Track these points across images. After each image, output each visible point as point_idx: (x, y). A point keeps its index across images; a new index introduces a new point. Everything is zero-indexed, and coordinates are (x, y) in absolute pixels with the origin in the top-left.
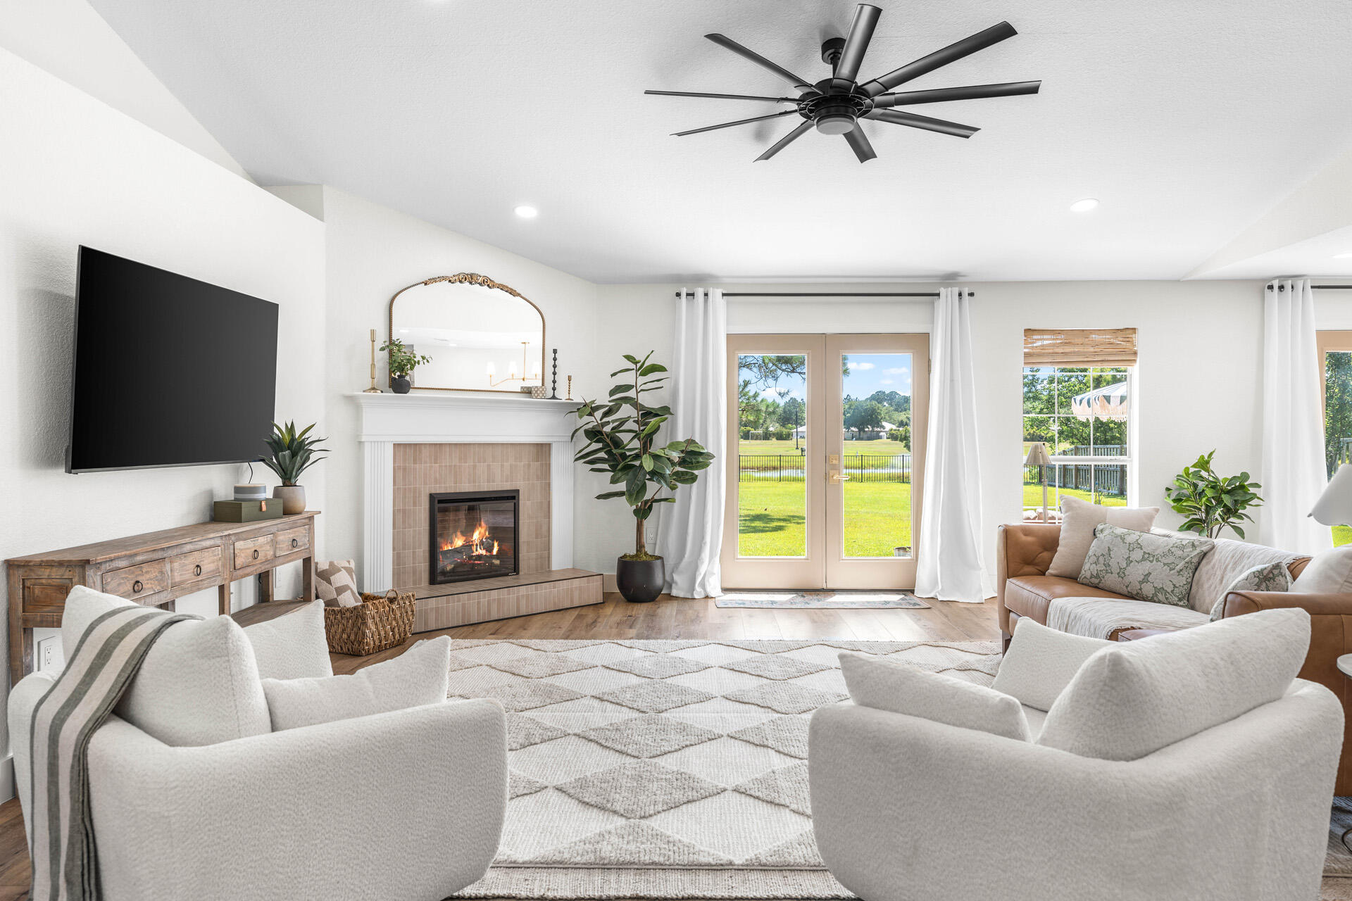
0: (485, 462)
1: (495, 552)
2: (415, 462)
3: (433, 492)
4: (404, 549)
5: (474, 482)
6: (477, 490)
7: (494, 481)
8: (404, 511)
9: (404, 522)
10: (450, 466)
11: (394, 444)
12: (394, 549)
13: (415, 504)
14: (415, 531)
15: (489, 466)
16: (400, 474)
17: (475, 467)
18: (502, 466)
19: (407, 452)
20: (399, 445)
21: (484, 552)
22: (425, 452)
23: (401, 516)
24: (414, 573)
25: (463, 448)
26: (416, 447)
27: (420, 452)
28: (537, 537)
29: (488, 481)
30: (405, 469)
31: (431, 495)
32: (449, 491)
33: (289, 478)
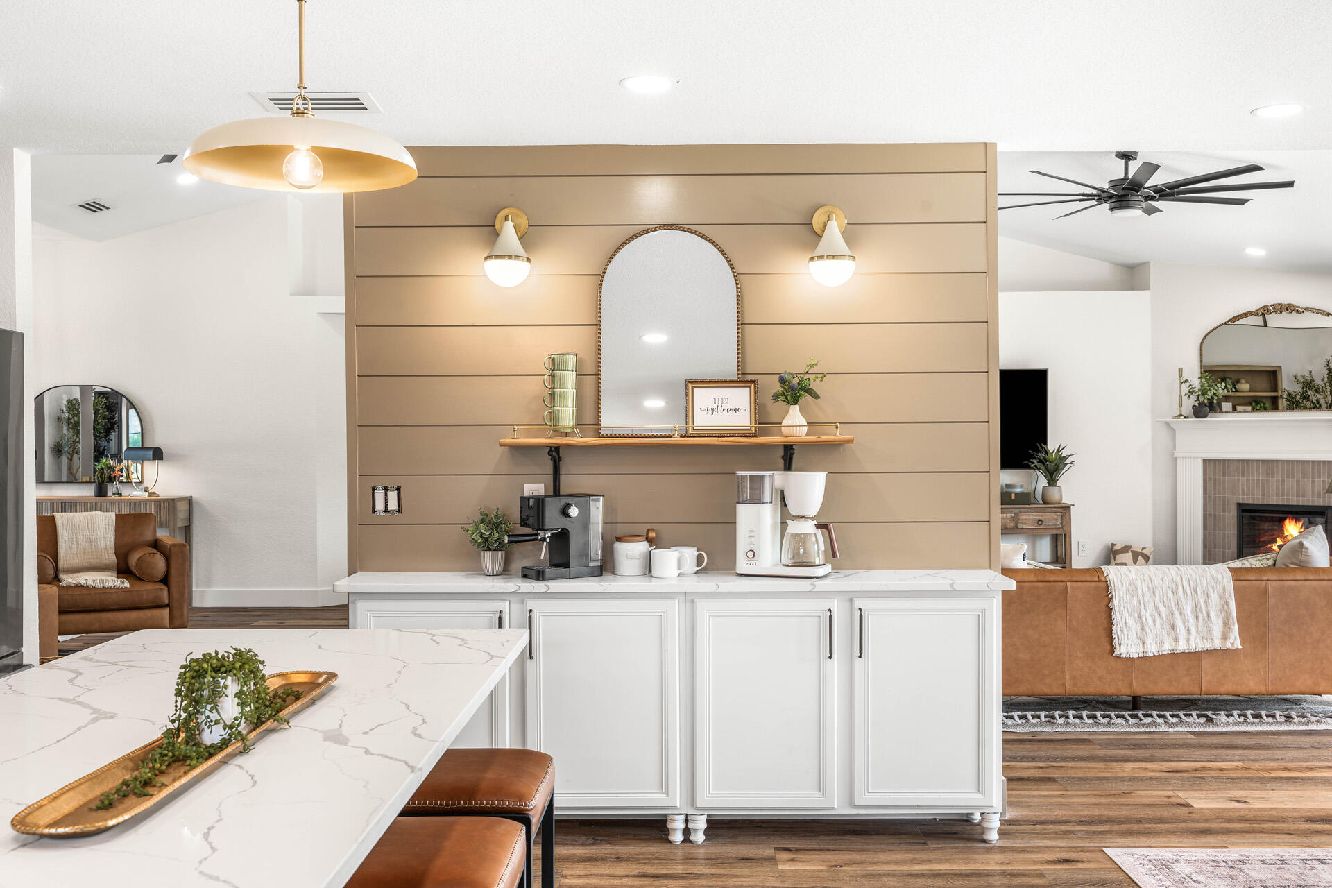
0: (1293, 477)
2: (1224, 475)
3: (1241, 502)
4: (1215, 548)
5: (1283, 495)
6: (1285, 503)
7: (1303, 496)
8: (1215, 516)
9: (1215, 525)
10: (1258, 480)
11: (1205, 461)
12: (1205, 547)
13: (1224, 511)
14: (1224, 534)
15: (1298, 482)
16: (1210, 485)
17: (1283, 482)
18: (1313, 482)
19: (1215, 469)
20: (1210, 460)
22: (1233, 468)
23: (1210, 520)
25: (1270, 465)
26: (1225, 463)
27: (1229, 466)
29: (1298, 496)
30: (1215, 480)
31: (1239, 504)
32: (1256, 502)
33: (1052, 481)
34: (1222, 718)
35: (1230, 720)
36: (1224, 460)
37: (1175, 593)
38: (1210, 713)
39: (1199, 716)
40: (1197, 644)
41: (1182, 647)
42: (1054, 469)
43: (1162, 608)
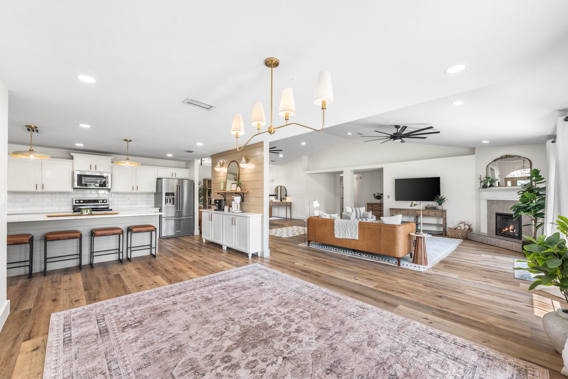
0: (511, 206)
1: (515, 232)
2: (492, 204)
5: (508, 211)
6: (508, 213)
8: (490, 216)
9: (490, 218)
10: (501, 206)
11: (488, 200)
12: (488, 224)
13: (492, 214)
14: (492, 221)
17: (508, 207)
19: (490, 203)
21: (512, 232)
22: (495, 202)
23: (489, 217)
24: (492, 231)
25: (504, 201)
26: (493, 201)
28: (529, 230)
30: (490, 206)
31: (496, 213)
32: (501, 212)
33: (440, 204)
34: (364, 256)
35: (366, 256)
36: (492, 200)
37: (346, 225)
38: (362, 254)
39: (359, 254)
40: (350, 237)
41: (347, 237)
42: (441, 201)
43: (344, 229)
